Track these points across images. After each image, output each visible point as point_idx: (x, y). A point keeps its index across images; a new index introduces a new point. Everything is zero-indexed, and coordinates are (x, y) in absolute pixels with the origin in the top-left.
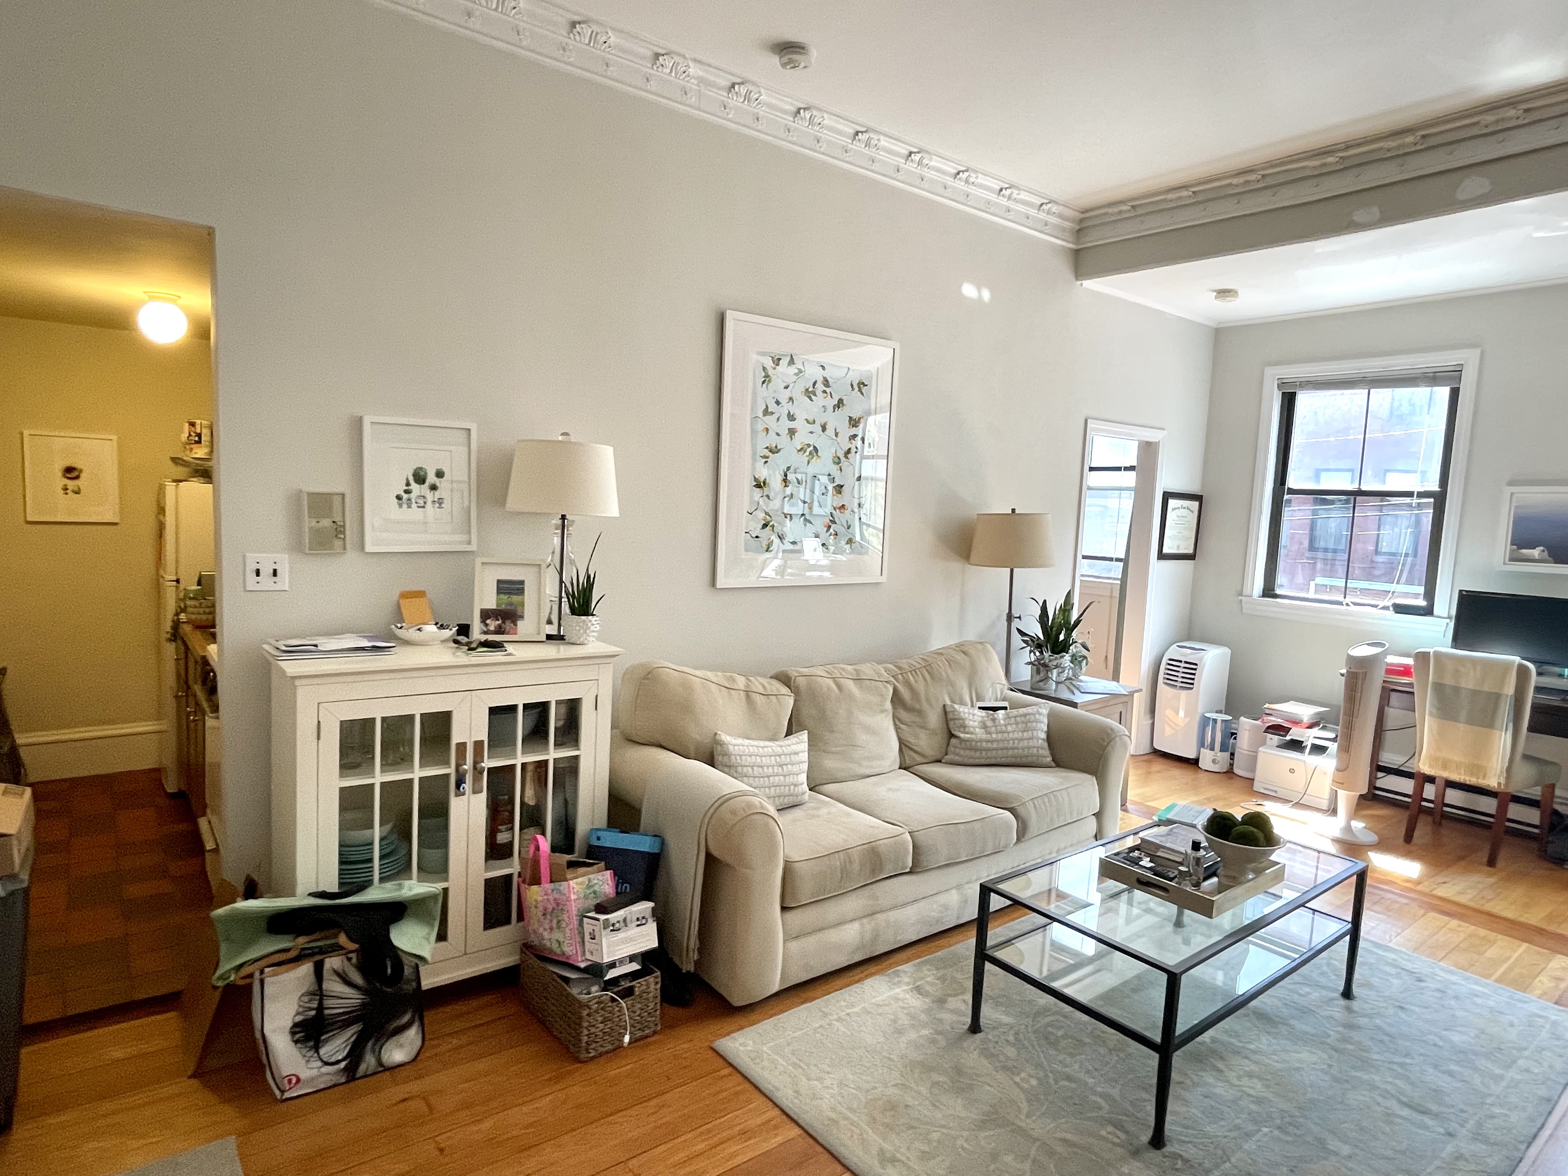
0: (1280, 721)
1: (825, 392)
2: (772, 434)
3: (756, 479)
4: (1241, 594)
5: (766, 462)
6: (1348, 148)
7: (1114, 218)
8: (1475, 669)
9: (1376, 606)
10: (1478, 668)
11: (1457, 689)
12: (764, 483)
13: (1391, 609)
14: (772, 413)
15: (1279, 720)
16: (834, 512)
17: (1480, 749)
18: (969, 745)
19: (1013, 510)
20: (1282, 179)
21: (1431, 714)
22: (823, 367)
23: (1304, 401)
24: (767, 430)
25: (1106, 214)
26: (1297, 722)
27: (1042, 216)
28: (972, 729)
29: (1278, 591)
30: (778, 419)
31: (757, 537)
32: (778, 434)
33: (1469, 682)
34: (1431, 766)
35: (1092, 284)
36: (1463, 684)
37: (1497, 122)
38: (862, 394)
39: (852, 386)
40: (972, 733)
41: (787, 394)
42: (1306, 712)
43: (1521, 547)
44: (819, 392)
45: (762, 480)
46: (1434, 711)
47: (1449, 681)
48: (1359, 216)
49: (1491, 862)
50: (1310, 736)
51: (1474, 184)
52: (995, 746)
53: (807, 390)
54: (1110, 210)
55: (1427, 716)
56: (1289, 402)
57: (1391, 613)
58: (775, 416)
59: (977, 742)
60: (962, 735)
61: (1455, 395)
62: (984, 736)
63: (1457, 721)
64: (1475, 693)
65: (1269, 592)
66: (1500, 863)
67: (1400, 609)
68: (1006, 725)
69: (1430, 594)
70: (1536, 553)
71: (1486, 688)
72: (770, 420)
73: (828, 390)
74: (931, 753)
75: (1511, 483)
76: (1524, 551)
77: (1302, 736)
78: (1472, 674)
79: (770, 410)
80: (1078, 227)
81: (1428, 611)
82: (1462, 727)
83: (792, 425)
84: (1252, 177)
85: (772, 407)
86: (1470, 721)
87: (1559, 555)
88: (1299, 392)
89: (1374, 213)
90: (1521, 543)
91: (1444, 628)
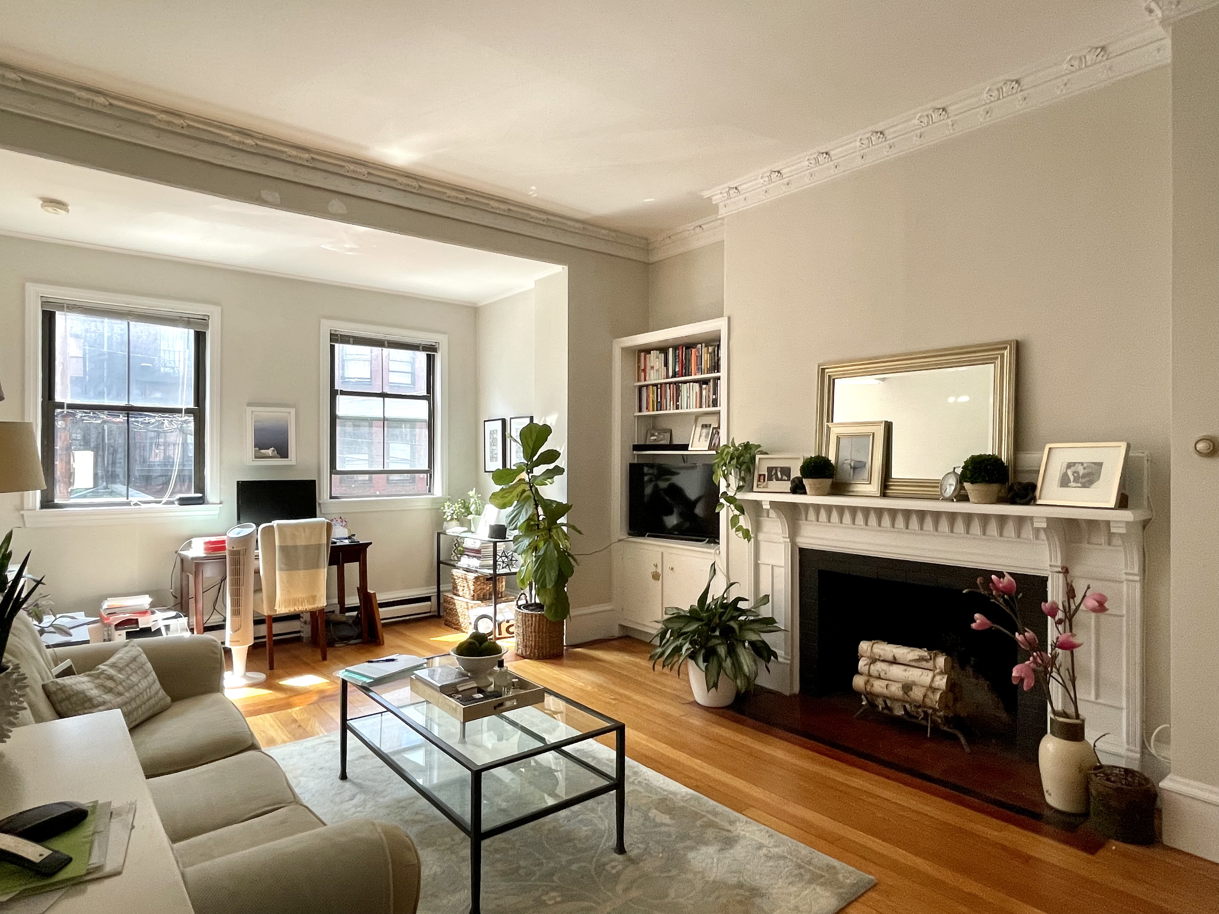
4: (21, 508)
8: (305, 530)
9: (159, 502)
10: (307, 530)
11: (295, 547)
13: (176, 503)
15: (127, 615)
17: (313, 583)
20: (205, 135)
21: (281, 569)
23: (63, 321)
26: (144, 613)
29: (56, 502)
33: (301, 542)
34: (283, 606)
36: (299, 544)
42: (145, 601)
43: (261, 449)
46: (283, 566)
47: (289, 543)
48: (265, 194)
51: (336, 205)
55: (277, 572)
56: (49, 319)
57: (177, 505)
61: (198, 336)
63: (299, 570)
64: (307, 547)
65: (47, 503)
66: (328, 657)
67: (184, 502)
69: (200, 487)
70: (270, 452)
71: (311, 543)
76: (262, 451)
78: (303, 534)
81: (201, 501)
82: (302, 573)
86: (307, 568)
87: (283, 452)
88: (57, 313)
89: (276, 197)
90: (260, 445)
91: (218, 512)
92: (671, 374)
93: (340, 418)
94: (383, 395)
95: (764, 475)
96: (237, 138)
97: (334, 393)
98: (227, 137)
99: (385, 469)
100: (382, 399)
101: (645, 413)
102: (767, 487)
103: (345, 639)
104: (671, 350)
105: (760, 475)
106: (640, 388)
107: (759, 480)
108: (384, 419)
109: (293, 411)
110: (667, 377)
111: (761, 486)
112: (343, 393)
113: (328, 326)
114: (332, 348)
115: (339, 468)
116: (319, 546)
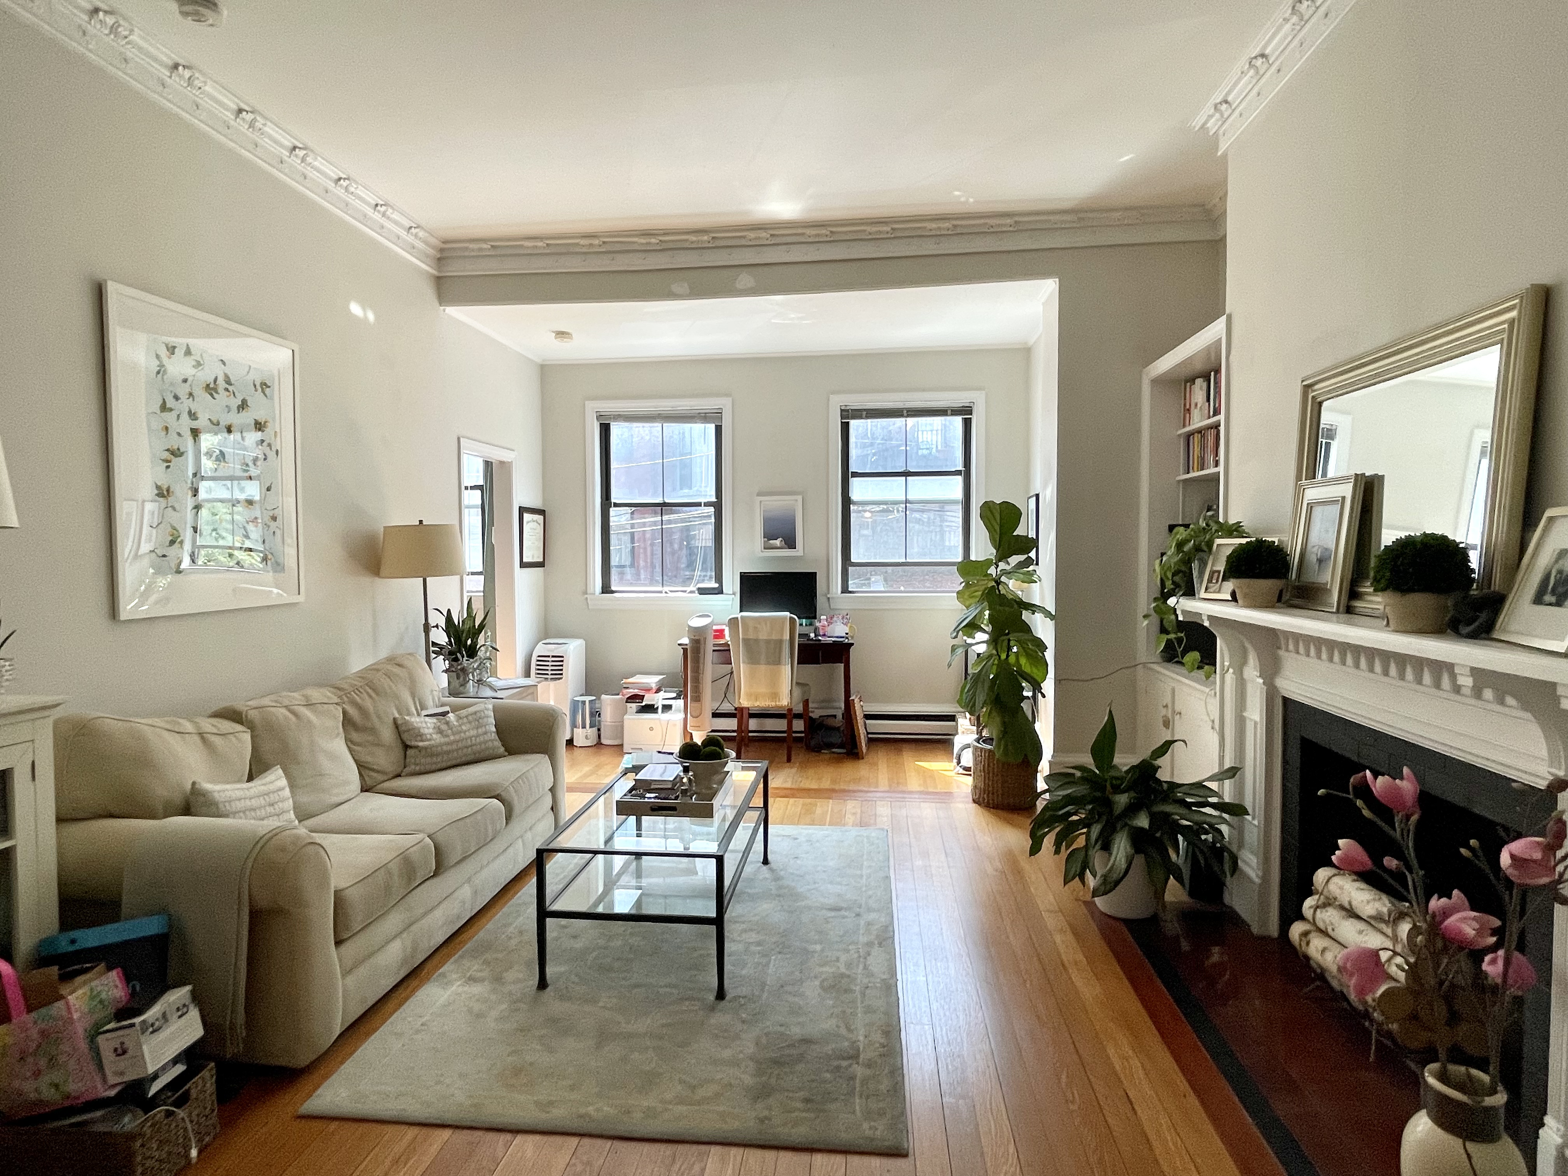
0: (636, 691)
1: (227, 390)
2: (173, 435)
3: (158, 487)
4: (585, 593)
5: (168, 467)
6: (665, 234)
7: (473, 254)
8: (766, 625)
9: (686, 591)
10: (768, 624)
11: (757, 641)
12: (168, 491)
13: (696, 592)
14: (171, 410)
16: (246, 525)
17: (774, 681)
18: (429, 752)
19: (421, 522)
20: (618, 247)
21: (744, 662)
22: (224, 364)
23: (616, 430)
24: (167, 428)
25: (467, 248)
26: (648, 690)
27: (410, 239)
28: (428, 736)
29: (613, 588)
30: (178, 416)
31: (164, 556)
32: (179, 434)
33: (763, 636)
34: (748, 700)
35: (454, 312)
36: (761, 637)
37: (756, 238)
38: (266, 396)
39: (255, 386)
40: (430, 740)
41: (186, 388)
42: (653, 680)
43: (770, 539)
44: (221, 390)
45: (165, 487)
46: (746, 659)
47: (751, 636)
48: (675, 288)
49: (789, 760)
50: (659, 699)
51: (745, 279)
52: (454, 747)
53: (208, 385)
54: (471, 246)
55: (741, 665)
56: (605, 430)
57: (697, 594)
58: (174, 414)
59: (437, 747)
60: (421, 744)
61: (719, 430)
62: (443, 740)
63: (761, 664)
64: (768, 642)
65: (606, 589)
67: (703, 591)
68: (460, 726)
69: (719, 578)
70: (778, 542)
71: (774, 637)
72: (170, 417)
73: (230, 388)
74: (391, 769)
75: (759, 494)
76: (771, 542)
77: (653, 700)
78: (765, 628)
79: (168, 406)
80: (439, 256)
81: (719, 591)
82: (763, 667)
83: (195, 424)
84: (596, 242)
85: (170, 403)
86: (768, 663)
87: (790, 543)
88: (612, 424)
89: (684, 288)
90: (769, 536)
91: (730, 603)
92: (1212, 413)
93: (855, 503)
94: (906, 474)
95: (1219, 572)
96: (643, 240)
97: (846, 475)
98: (634, 243)
99: (908, 560)
100: (904, 478)
101: (1192, 475)
102: (1219, 592)
103: (830, 746)
104: (1212, 373)
105: (1213, 573)
106: (1189, 436)
107: (1210, 581)
108: (907, 501)
109: (800, 498)
110: (1209, 418)
111: (1211, 590)
112: (856, 475)
113: (838, 402)
114: (845, 427)
115: (854, 559)
116: (781, 641)
